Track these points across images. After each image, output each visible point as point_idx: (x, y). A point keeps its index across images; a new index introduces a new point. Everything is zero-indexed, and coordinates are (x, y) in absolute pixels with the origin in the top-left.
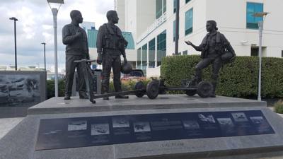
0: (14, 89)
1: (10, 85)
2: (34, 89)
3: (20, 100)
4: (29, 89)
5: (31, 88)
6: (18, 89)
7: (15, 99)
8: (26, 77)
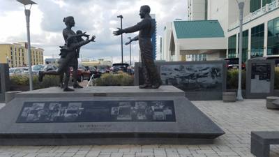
0: (201, 77)
1: (198, 73)
2: (217, 76)
3: (206, 86)
4: (213, 77)
5: (215, 75)
6: (204, 76)
7: (201, 85)
8: (211, 66)
